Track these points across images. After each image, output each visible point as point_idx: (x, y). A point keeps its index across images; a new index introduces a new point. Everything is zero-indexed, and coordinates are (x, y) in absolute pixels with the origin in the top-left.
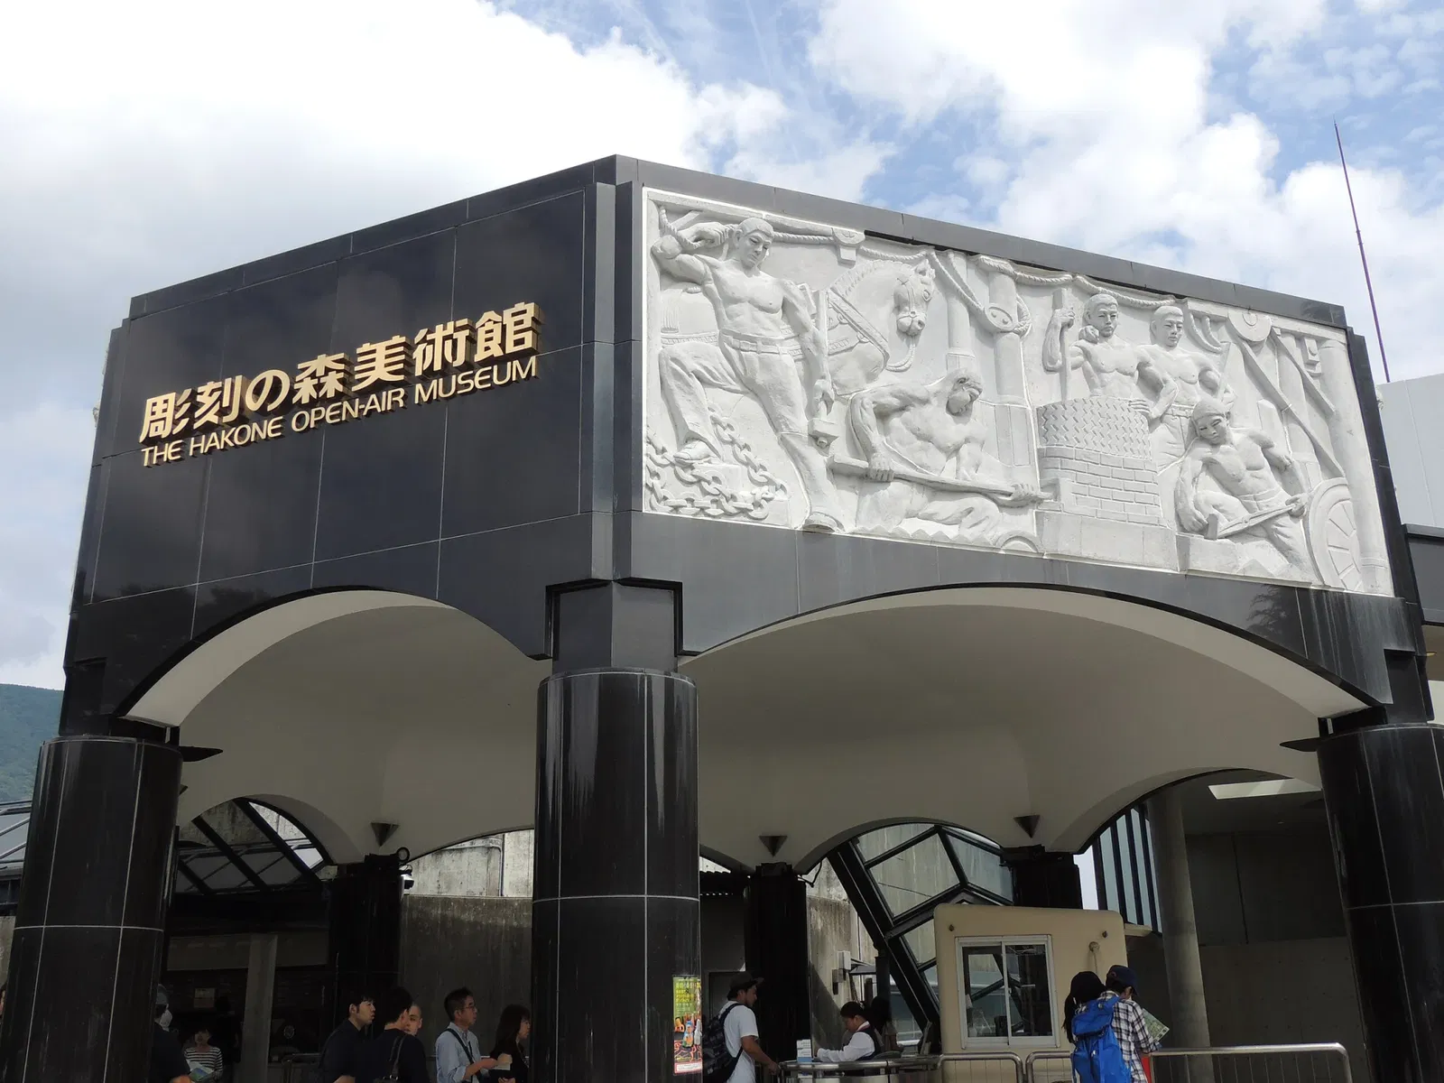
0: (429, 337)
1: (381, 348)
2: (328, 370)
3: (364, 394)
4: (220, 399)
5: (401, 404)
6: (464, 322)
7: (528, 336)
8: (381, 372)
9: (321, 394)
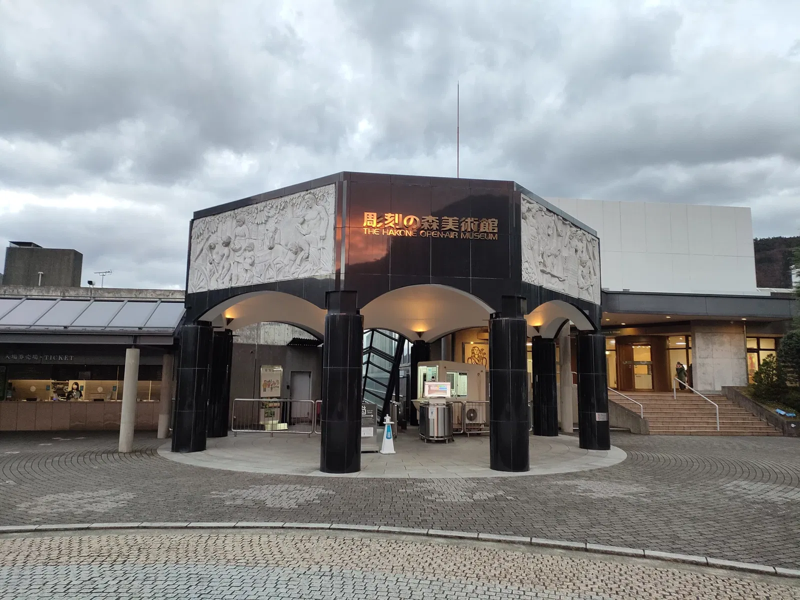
0: (466, 220)
1: (451, 219)
2: (433, 221)
3: (445, 232)
4: (394, 220)
5: (457, 237)
6: (477, 219)
7: (496, 228)
8: (450, 226)
9: (431, 228)
